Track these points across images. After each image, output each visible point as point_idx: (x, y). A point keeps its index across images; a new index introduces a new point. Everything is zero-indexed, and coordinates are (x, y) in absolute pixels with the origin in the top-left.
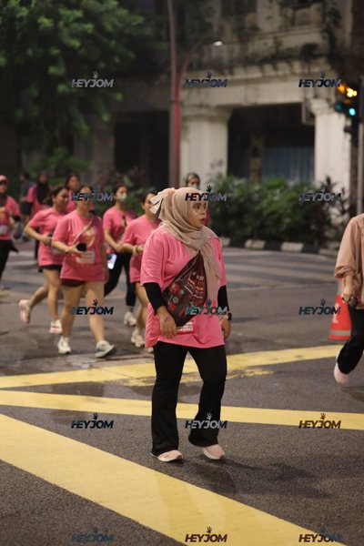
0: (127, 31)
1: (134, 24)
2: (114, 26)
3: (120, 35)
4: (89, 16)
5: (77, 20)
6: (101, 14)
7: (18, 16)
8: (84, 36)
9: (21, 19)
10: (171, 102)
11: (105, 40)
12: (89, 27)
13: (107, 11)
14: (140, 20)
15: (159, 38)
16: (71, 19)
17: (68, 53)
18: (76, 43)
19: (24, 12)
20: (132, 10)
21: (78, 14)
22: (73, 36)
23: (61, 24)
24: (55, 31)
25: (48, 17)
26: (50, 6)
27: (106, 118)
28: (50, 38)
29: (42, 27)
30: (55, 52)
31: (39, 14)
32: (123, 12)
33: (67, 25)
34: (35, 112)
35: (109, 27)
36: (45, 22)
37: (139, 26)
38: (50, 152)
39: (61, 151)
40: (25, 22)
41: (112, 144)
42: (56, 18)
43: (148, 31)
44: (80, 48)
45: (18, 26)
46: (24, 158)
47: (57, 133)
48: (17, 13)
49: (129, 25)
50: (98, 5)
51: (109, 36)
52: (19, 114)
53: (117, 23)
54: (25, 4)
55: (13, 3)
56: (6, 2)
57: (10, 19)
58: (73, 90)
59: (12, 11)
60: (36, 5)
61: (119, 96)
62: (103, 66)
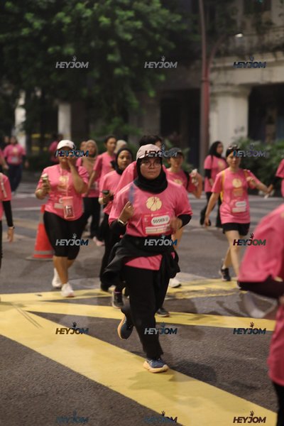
0: (169, 26)
1: (174, 21)
2: (159, 23)
3: (163, 30)
4: (139, 15)
5: (130, 19)
6: (148, 13)
7: (84, 16)
8: (135, 31)
9: (86, 18)
10: (202, 82)
11: (151, 34)
12: (139, 24)
13: (153, 12)
14: (179, 18)
15: (195, 32)
16: (125, 18)
17: (122, 42)
18: (128, 37)
19: (88, 13)
20: (172, 10)
21: (131, 14)
22: (126, 31)
23: (117, 22)
24: (113, 27)
25: (107, 16)
26: (109, 8)
27: (152, 94)
28: (109, 33)
29: (102, 24)
30: (112, 43)
31: (101, 13)
32: (165, 12)
33: (122, 23)
34: (97, 90)
35: (154, 24)
36: (104, 20)
37: (178, 22)
38: (109, 121)
39: (117, 120)
40: (89, 21)
41: (158, 115)
42: (111, 15)
43: (184, 27)
44: (132, 40)
45: (84, 24)
46: (91, 126)
47: (115, 106)
48: (83, 13)
49: (170, 22)
50: (146, 7)
51: (155, 31)
52: (85, 92)
53: (160, 20)
54: (90, 6)
55: (80, 6)
56: (74, 5)
57: (78, 19)
58: (127, 73)
59: (79, 13)
60: (98, 7)
61: (162, 78)
62: (149, 54)
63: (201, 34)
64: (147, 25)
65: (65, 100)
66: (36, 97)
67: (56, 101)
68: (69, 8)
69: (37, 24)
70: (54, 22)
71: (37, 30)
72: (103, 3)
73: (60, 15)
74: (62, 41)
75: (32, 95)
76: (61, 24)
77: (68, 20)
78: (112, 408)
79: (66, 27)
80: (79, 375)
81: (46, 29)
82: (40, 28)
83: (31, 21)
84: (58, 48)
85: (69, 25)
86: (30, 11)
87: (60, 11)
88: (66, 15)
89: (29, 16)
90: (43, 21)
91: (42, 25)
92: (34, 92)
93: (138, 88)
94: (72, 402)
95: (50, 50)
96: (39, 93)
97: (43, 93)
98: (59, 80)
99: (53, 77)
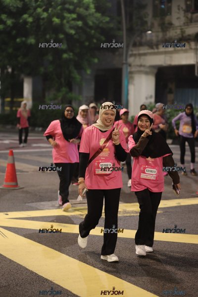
0: (101, 25)
1: (104, 21)
2: (93, 23)
3: (97, 27)
4: (80, 17)
5: (74, 19)
6: (86, 16)
7: (42, 17)
8: (77, 28)
9: (43, 19)
10: (123, 64)
11: (88, 30)
12: (80, 23)
13: (90, 15)
14: (107, 19)
15: (119, 29)
16: (71, 19)
17: (69, 37)
18: (73, 32)
19: (45, 15)
20: (103, 14)
21: (74, 16)
22: (71, 28)
23: (65, 21)
24: (62, 25)
25: (57, 18)
26: (59, 12)
27: (89, 72)
28: (59, 29)
29: (54, 23)
30: (61, 36)
31: (53, 16)
32: (98, 15)
33: (68, 22)
34: (51, 68)
35: (91, 23)
36: (56, 20)
37: (108, 23)
38: (58, 90)
39: (64, 89)
40: (45, 20)
41: (93, 86)
42: (62, 18)
43: (111, 25)
44: (75, 34)
45: (42, 22)
46: (47, 94)
47: (63, 80)
48: (42, 15)
49: (102, 22)
50: (85, 11)
51: (91, 28)
52: (42, 70)
53: (95, 21)
54: (46, 10)
55: (39, 10)
56: (35, 9)
57: (38, 19)
58: (71, 57)
59: (39, 15)
60: (52, 11)
61: (96, 61)
62: (87, 44)
63: (123, 30)
64: (86, 24)
65: (29, 75)
66: (8, 72)
67: (22, 76)
68: (31, 11)
69: (9, 22)
70: (21, 21)
71: (9, 26)
72: (55, 8)
73: (25, 16)
74: (26, 35)
75: (5, 71)
76: (25, 22)
77: (30, 20)
79: (29, 24)
81: (15, 26)
82: (11, 25)
83: (5, 20)
84: (24, 39)
85: (31, 23)
86: (5, 13)
87: (26, 13)
88: (29, 17)
89: (4, 17)
90: (13, 20)
91: (13, 23)
92: (7, 69)
93: (79, 67)
95: (18, 40)
96: (10, 70)
97: (13, 70)
98: (24, 61)
99: (20, 59)
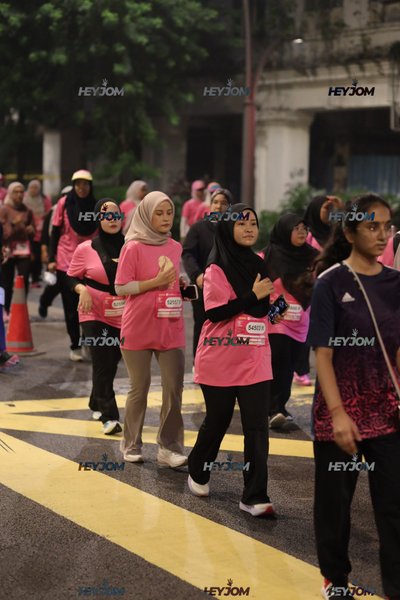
0: (200, 26)
1: (207, 18)
2: (185, 21)
3: (191, 31)
4: (158, 10)
5: (145, 14)
6: (171, 7)
7: (80, 9)
8: (151, 32)
9: (84, 13)
10: (245, 105)
11: (175, 36)
12: (158, 22)
13: (178, 5)
14: (214, 14)
15: (237, 35)
16: (139, 12)
17: (135, 49)
18: (143, 39)
19: (87, 5)
20: (205, 3)
21: (146, 7)
22: (140, 31)
23: (127, 18)
24: (121, 25)
25: (112, 11)
27: (175, 121)
28: (116, 33)
29: (106, 21)
30: (120, 48)
31: (104, 7)
32: (195, 6)
33: (133, 19)
34: (98, 113)
35: (179, 22)
36: (110, 16)
37: (213, 21)
38: (114, 158)
39: (126, 157)
40: (88, 15)
41: (183, 150)
42: (121, 10)
43: (222, 27)
44: (148, 44)
45: (80, 20)
46: (90, 165)
47: (122, 137)
48: (80, 5)
49: (202, 20)
51: (180, 31)
52: (81, 115)
53: (188, 17)
57: (72, 13)
58: (140, 91)
59: (74, 5)
61: (190, 98)
62: (172, 64)
63: (244, 38)
64: (169, 23)
65: (53, 127)
66: (11, 121)
67: (41, 128)
69: (15, 19)
70: (38, 16)
71: (14, 27)
73: (47, 7)
74: (49, 45)
75: (7, 119)
76: (48, 20)
77: (57, 14)
78: (108, 567)
79: (55, 24)
80: (64, 520)
81: (26, 27)
82: (19, 25)
83: (6, 15)
84: (44, 53)
85: (59, 21)
87: (48, 1)
88: (55, 8)
89: (3, 8)
90: (23, 16)
91: (21, 20)
92: (10, 114)
93: (156, 113)
94: (53, 558)
95: (33, 56)
96: (15, 117)
97: (22, 117)
98: (46, 98)
99: (36, 94)
